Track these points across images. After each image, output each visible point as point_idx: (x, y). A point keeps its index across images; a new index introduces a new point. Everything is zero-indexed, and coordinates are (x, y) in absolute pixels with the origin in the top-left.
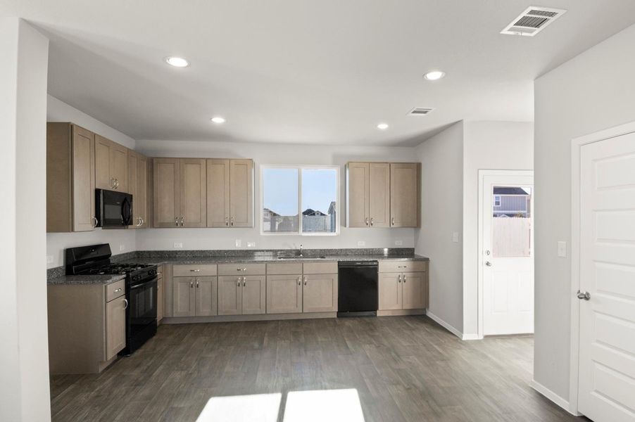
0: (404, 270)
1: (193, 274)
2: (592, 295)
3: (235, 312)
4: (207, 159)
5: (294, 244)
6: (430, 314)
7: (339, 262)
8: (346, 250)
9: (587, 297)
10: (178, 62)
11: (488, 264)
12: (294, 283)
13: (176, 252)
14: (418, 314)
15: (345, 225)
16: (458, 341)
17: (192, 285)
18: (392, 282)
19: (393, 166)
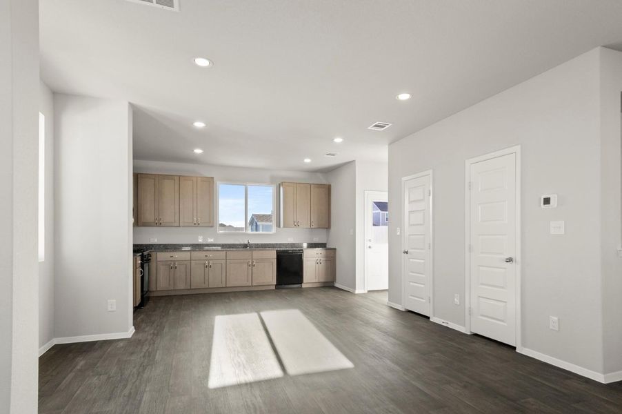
0: (320, 256)
1: (171, 259)
2: (409, 250)
3: (204, 286)
4: (180, 176)
5: (243, 240)
6: (337, 285)
7: (278, 251)
8: (280, 244)
9: (407, 253)
10: (199, 125)
11: (370, 247)
12: (245, 265)
13: (152, 245)
14: (329, 285)
15: (279, 227)
16: (352, 294)
17: (172, 267)
18: (312, 263)
19: (312, 186)
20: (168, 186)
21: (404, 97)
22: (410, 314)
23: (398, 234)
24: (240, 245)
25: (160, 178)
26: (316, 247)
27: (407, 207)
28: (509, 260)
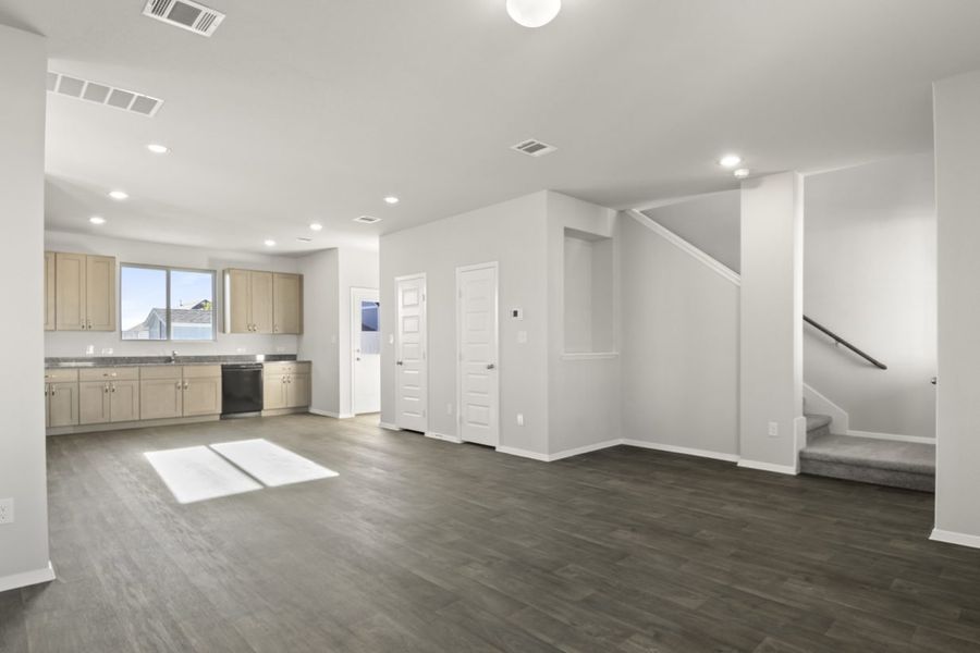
0: (288, 372)
3: (101, 420)
6: (312, 410)
7: (222, 366)
9: (401, 363)
12: (172, 388)
14: (302, 410)
15: (224, 332)
16: (336, 419)
18: (276, 382)
19: (276, 275)
21: (392, 200)
22: (407, 433)
23: (391, 341)
24: (159, 358)
26: (280, 360)
27: (401, 312)
28: (491, 367)
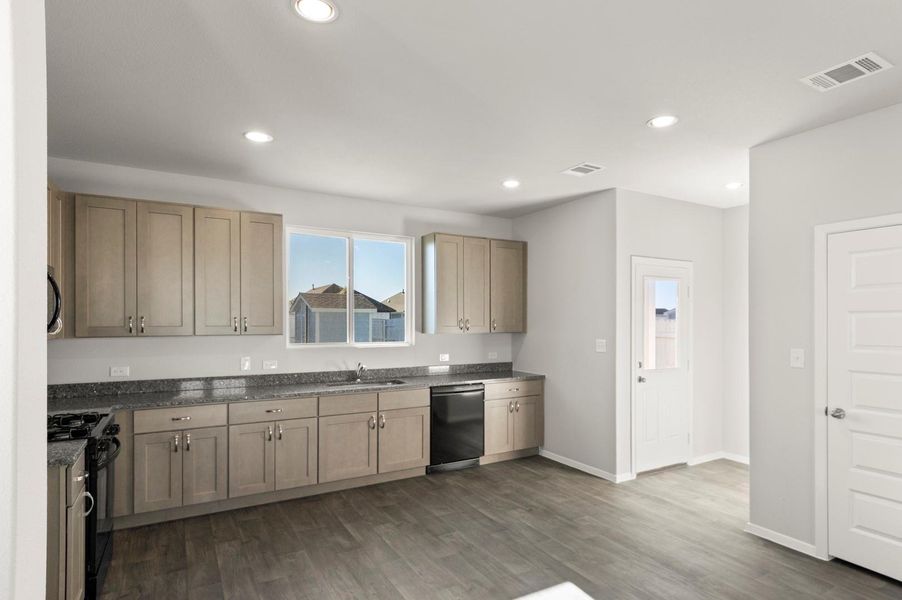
0: (516, 393)
1: (178, 425)
2: (849, 410)
4: (194, 208)
5: (344, 363)
6: (546, 453)
7: (430, 388)
9: (838, 414)
11: (640, 380)
12: (364, 426)
13: (117, 385)
15: (423, 330)
16: (612, 485)
17: (177, 448)
18: (501, 412)
19: (493, 243)
20: (163, 233)
24: (340, 373)
25: (138, 211)
